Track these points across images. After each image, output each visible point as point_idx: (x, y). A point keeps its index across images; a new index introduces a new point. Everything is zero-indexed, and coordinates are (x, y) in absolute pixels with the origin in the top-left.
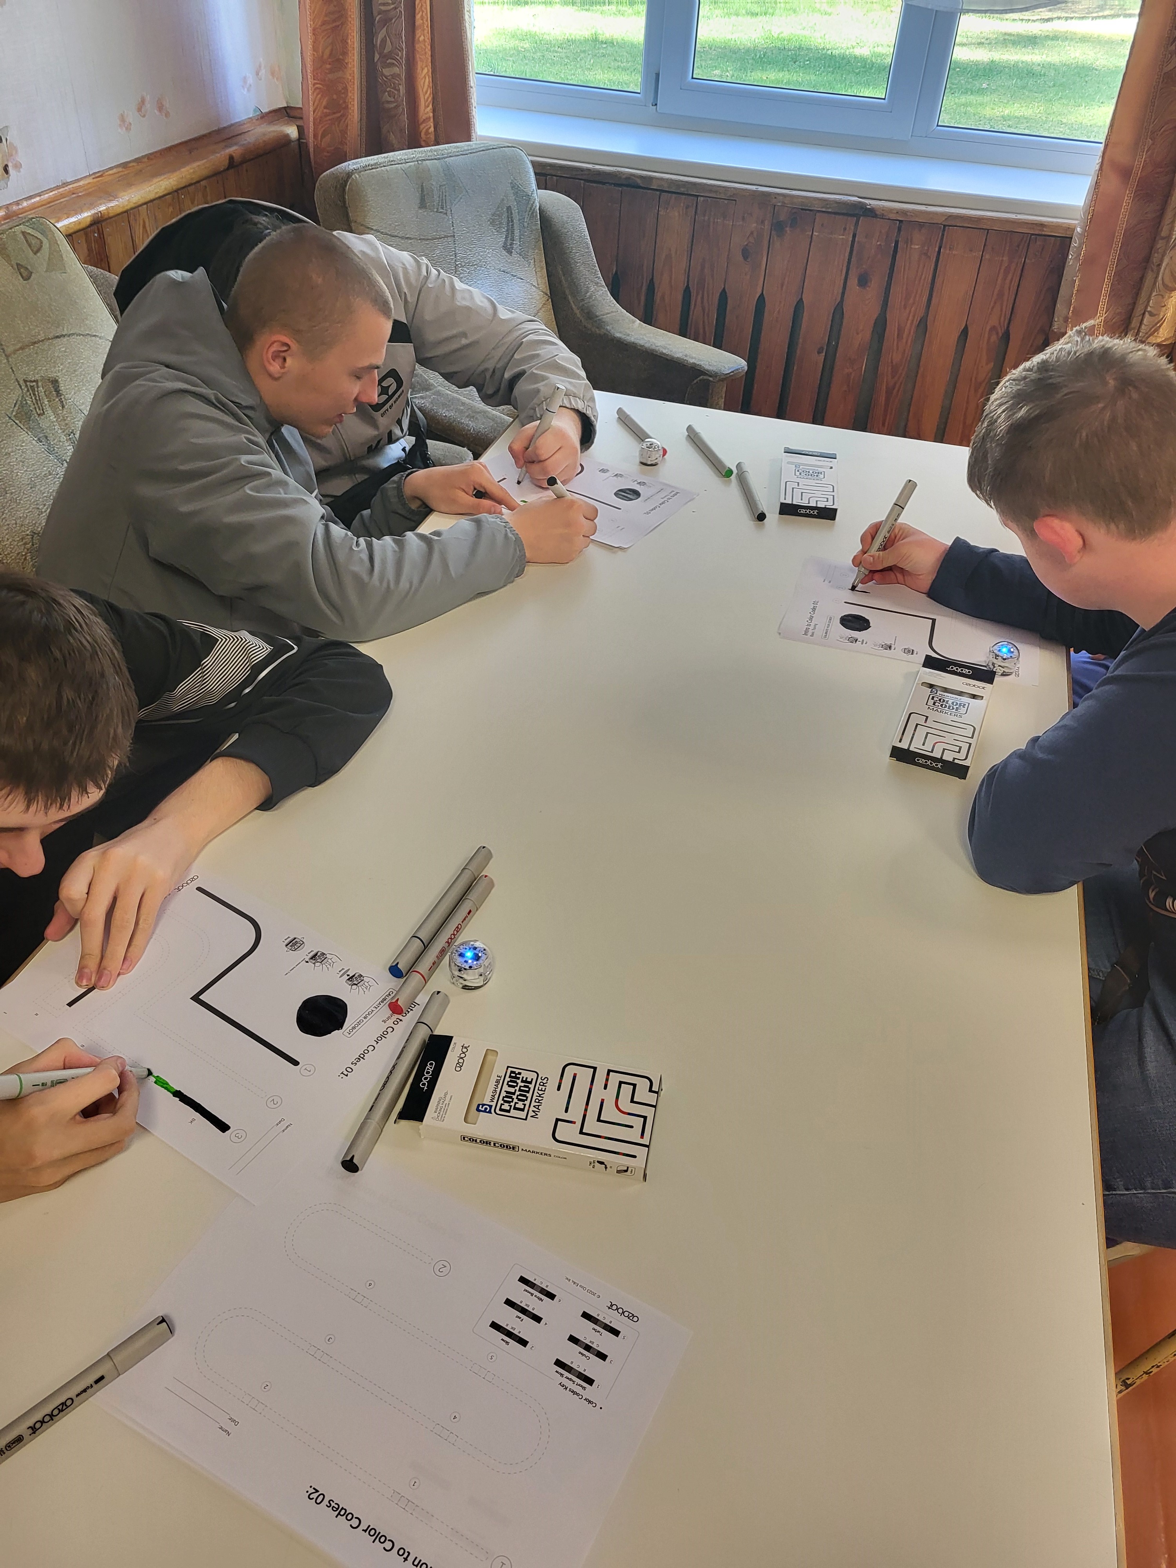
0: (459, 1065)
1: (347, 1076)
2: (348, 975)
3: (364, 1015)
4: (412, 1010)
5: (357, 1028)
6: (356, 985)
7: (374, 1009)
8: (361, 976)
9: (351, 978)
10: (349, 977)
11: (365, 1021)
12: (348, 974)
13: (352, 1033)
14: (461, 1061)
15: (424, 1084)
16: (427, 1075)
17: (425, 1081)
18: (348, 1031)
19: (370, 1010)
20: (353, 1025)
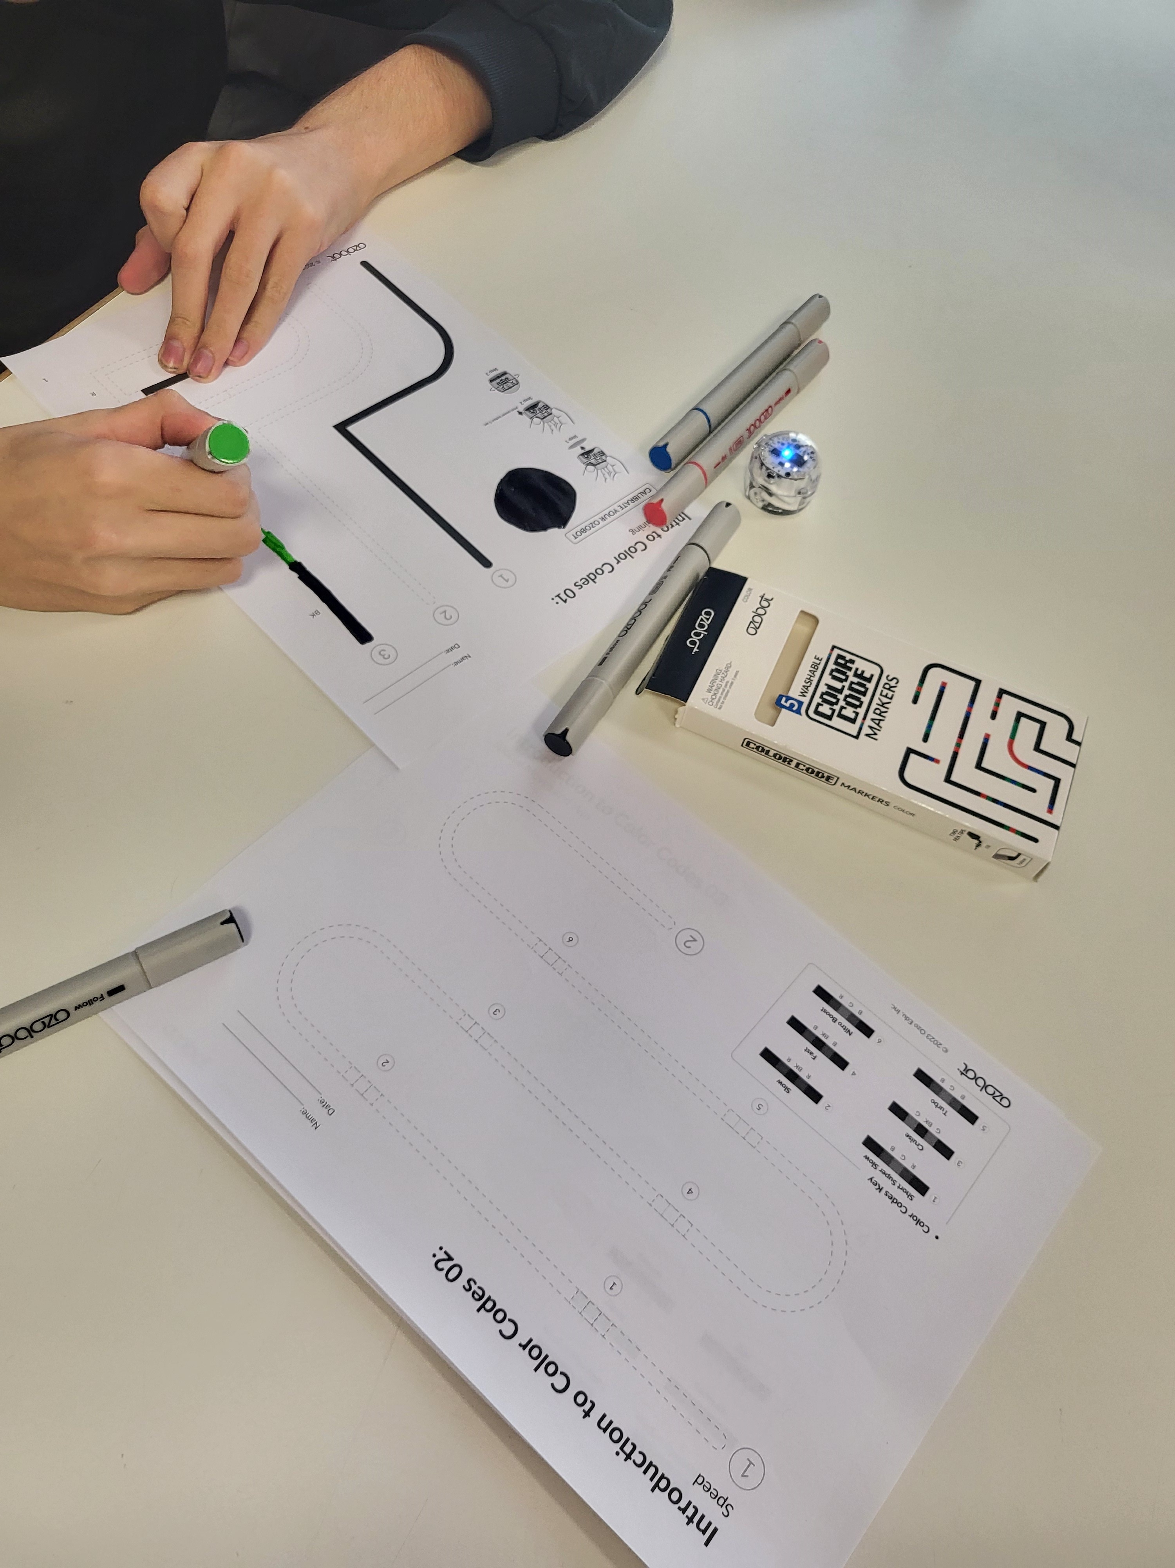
0: (754, 626)
1: (565, 601)
2: (583, 448)
3: (602, 515)
4: (678, 524)
5: (588, 532)
6: (595, 465)
7: (618, 509)
8: (602, 453)
9: (587, 454)
10: (583, 451)
11: (602, 523)
12: (583, 445)
13: (580, 538)
14: (757, 619)
15: (693, 643)
16: (699, 630)
17: (695, 639)
18: (574, 532)
19: (611, 509)
20: (583, 526)
